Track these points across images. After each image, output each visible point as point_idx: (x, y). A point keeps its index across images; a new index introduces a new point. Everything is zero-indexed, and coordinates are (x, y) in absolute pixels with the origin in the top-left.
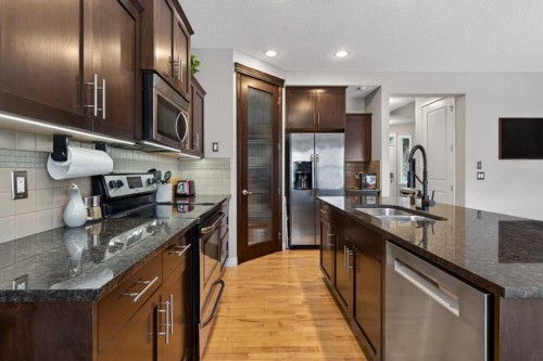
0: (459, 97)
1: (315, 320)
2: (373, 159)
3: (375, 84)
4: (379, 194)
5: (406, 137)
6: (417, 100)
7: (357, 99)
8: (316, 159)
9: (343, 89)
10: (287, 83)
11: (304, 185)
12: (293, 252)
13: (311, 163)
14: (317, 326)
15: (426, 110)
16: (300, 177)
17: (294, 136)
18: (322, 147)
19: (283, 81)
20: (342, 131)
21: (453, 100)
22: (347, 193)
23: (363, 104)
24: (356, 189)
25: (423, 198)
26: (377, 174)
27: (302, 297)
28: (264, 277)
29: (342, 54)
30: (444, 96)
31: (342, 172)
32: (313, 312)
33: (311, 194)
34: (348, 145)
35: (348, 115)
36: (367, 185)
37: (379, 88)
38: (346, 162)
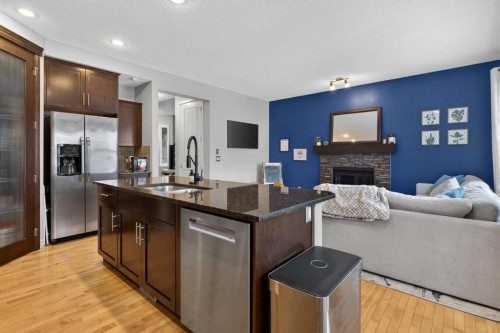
0: (206, 102)
1: (103, 302)
2: (144, 144)
3: (146, 78)
4: (149, 175)
5: (165, 126)
6: (176, 98)
7: (128, 88)
8: (86, 141)
9: (116, 76)
10: (46, 52)
11: (71, 170)
12: (55, 246)
13: (80, 146)
14: (107, 306)
15: (183, 107)
16: (65, 162)
17: (56, 115)
18: (93, 130)
19: (41, 50)
20: (114, 116)
21: (202, 103)
22: (120, 176)
23: (133, 93)
24: (128, 172)
25: (195, 175)
26: (147, 158)
27: (83, 287)
28: (21, 284)
29: (118, 43)
30: (196, 99)
31: (115, 157)
32: (99, 296)
33: (80, 179)
34: (121, 130)
35: (120, 101)
36: (138, 168)
37: (150, 82)
38: (119, 147)
